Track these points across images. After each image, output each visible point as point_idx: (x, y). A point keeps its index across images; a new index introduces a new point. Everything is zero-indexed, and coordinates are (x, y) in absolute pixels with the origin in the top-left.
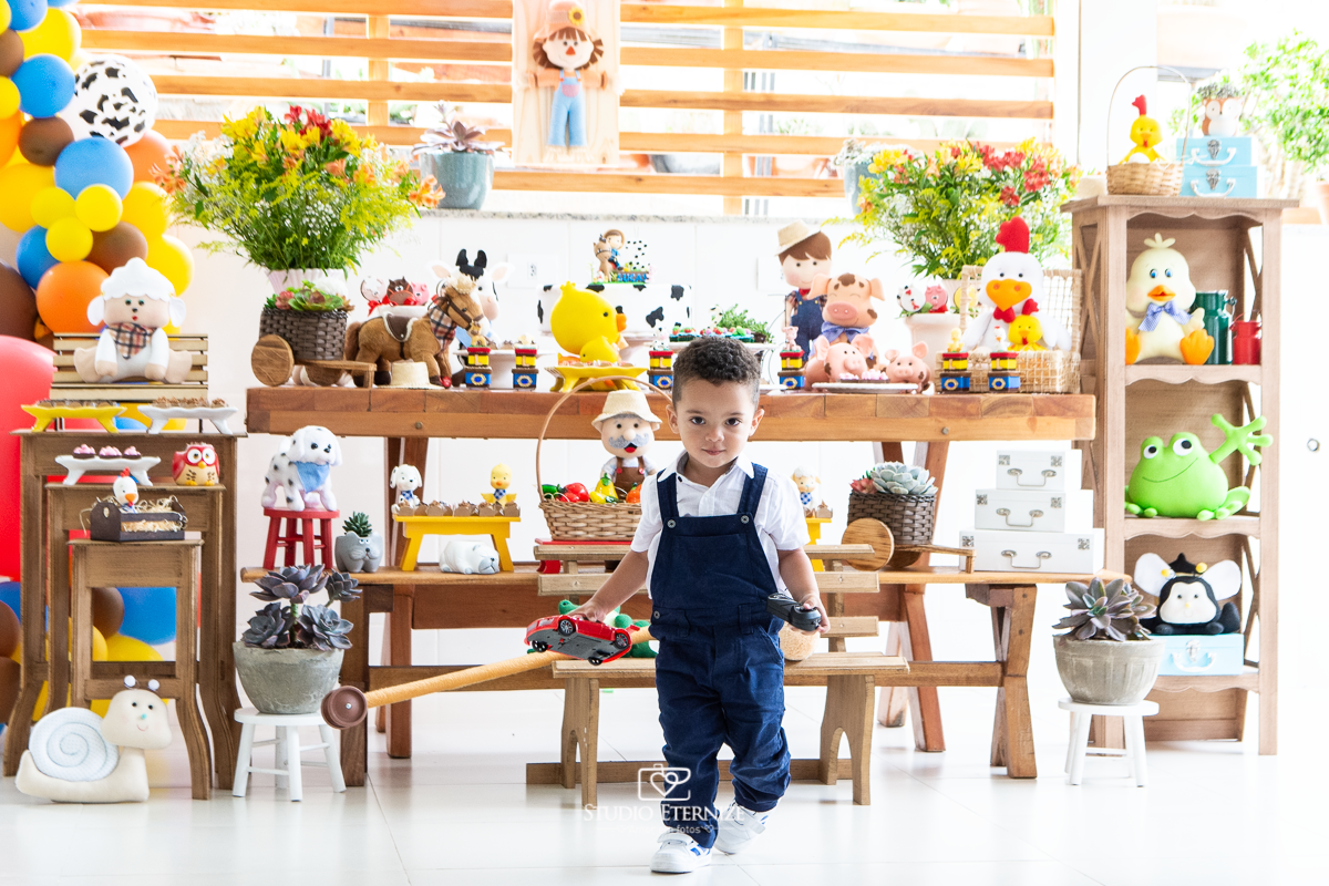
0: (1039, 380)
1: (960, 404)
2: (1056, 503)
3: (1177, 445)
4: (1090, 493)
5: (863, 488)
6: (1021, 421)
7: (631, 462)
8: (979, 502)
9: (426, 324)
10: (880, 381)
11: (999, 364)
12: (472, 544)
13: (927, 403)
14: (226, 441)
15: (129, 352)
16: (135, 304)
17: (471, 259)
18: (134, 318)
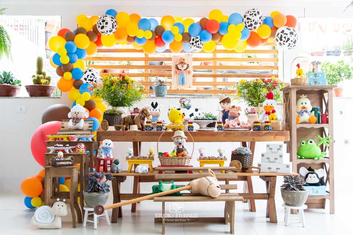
0: (276, 128)
1: (258, 133)
2: (281, 156)
3: (309, 142)
4: (289, 154)
5: (235, 153)
6: (272, 137)
7: (181, 147)
8: (262, 156)
9: (139, 117)
10: (239, 128)
11: (267, 124)
12: (142, 166)
13: (250, 133)
14: (91, 143)
15: (75, 124)
16: (77, 113)
17: (154, 104)
18: (77, 116)
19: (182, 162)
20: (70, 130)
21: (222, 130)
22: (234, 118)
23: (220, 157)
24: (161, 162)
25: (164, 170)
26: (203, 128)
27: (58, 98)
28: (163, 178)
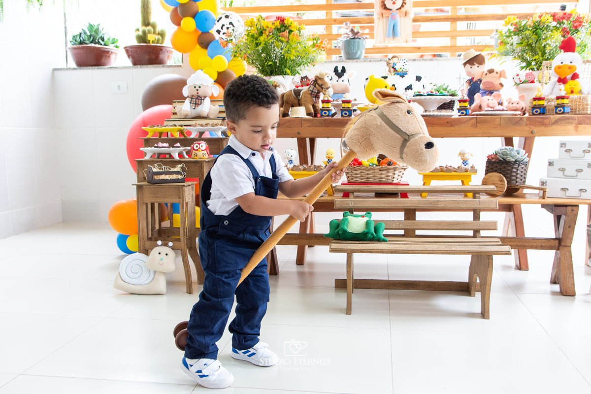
0: (579, 108)
1: (541, 120)
2: (590, 166)
5: (493, 158)
6: (571, 127)
8: (550, 165)
9: (308, 92)
11: (560, 101)
13: (525, 120)
14: (220, 141)
15: (195, 107)
16: (197, 88)
17: (340, 70)
18: (198, 93)
19: (388, 176)
20: (186, 118)
21: (469, 115)
22: (492, 93)
23: (463, 166)
24: (348, 175)
25: (353, 192)
26: (430, 111)
27: (178, 66)
28: (351, 205)
